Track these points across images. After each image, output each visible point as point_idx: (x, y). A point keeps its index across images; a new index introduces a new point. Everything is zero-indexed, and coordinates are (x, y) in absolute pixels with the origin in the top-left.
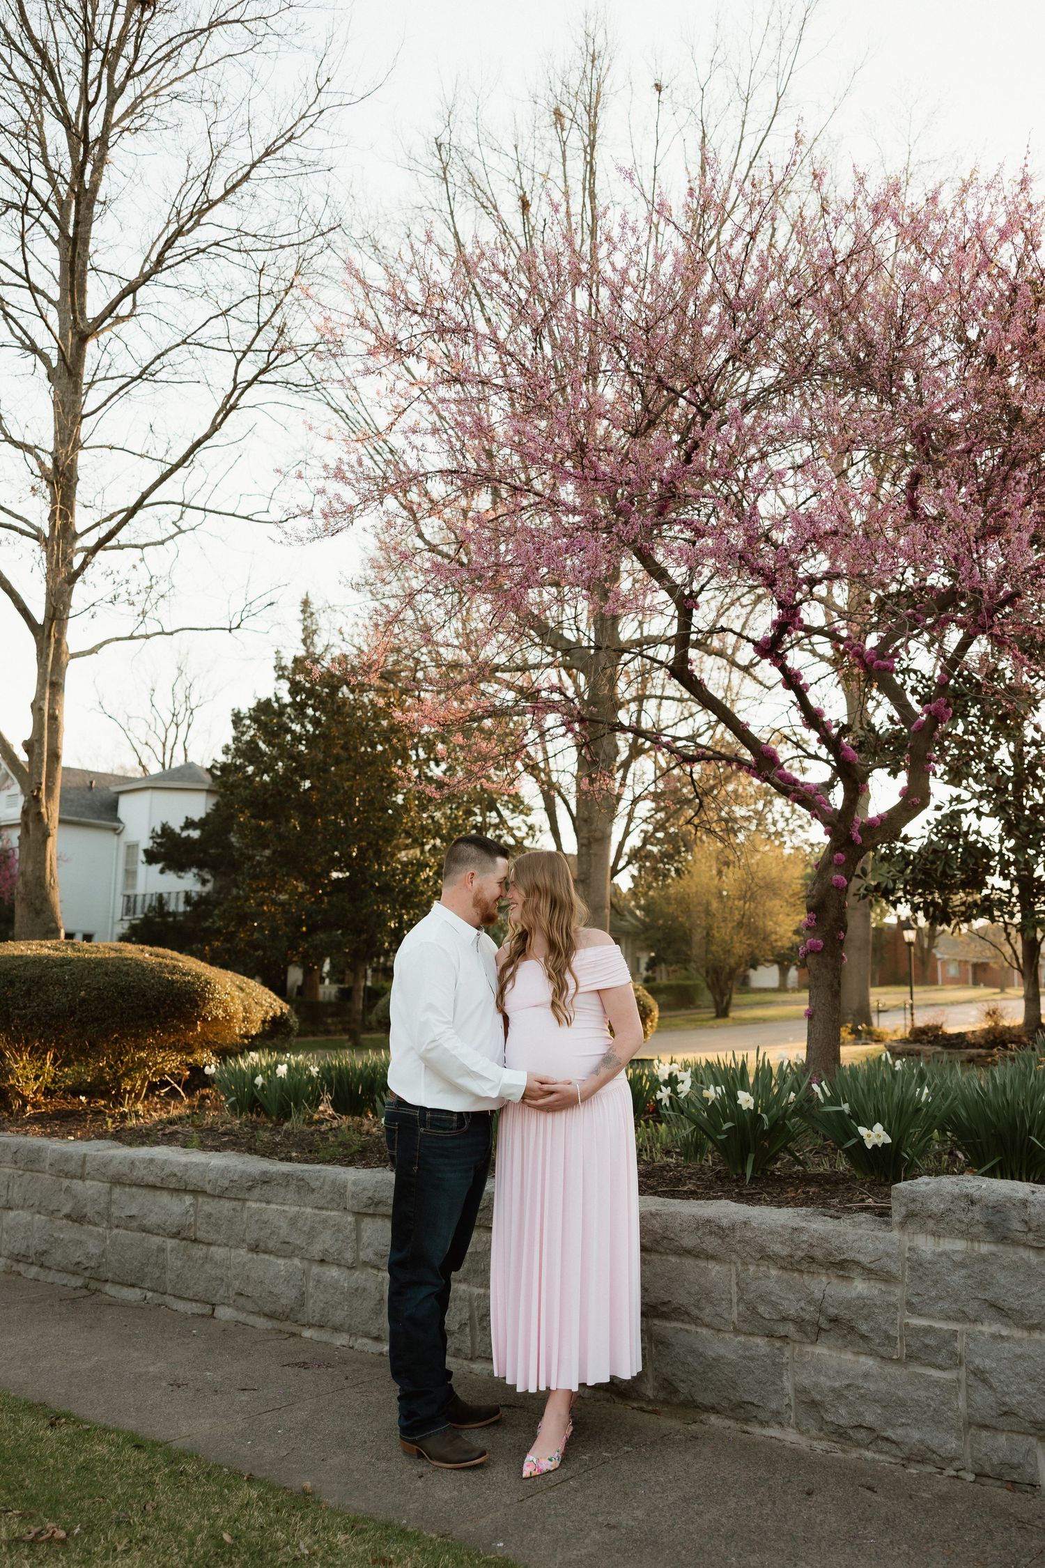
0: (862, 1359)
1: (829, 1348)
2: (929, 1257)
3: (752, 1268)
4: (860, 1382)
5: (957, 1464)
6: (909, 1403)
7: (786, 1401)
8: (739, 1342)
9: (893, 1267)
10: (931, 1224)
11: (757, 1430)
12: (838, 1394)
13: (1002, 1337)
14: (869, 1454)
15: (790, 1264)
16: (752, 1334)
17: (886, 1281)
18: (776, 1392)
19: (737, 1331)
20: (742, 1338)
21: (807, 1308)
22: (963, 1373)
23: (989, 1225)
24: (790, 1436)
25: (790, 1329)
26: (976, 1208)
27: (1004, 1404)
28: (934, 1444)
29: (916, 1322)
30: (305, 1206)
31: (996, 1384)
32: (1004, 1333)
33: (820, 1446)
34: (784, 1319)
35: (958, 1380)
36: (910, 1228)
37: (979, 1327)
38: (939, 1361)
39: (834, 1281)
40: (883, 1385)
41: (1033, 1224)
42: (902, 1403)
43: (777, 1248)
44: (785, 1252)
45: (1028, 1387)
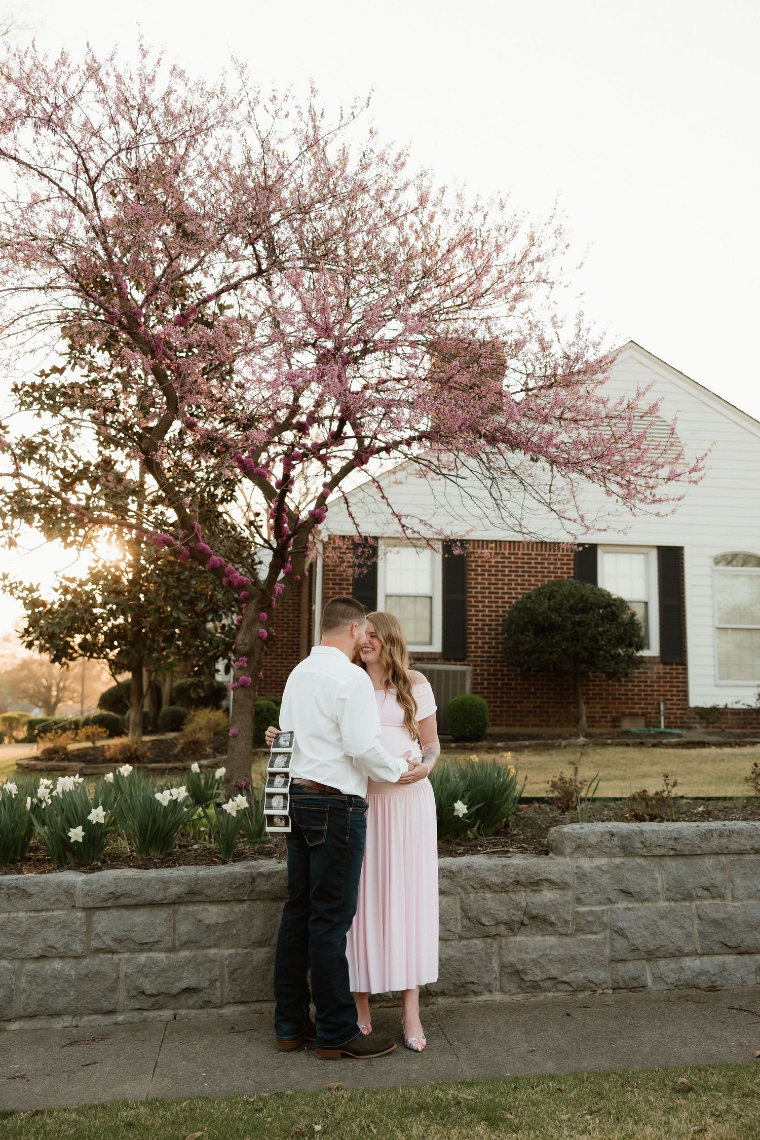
0: (547, 938)
1: (526, 936)
2: (589, 870)
3: (472, 896)
4: (548, 952)
5: (604, 986)
6: (578, 957)
7: (494, 976)
8: (463, 945)
9: (569, 879)
10: (589, 851)
11: (474, 999)
12: (535, 962)
13: (629, 908)
14: (550, 994)
15: (503, 888)
16: (472, 938)
17: (562, 889)
18: (487, 971)
19: (461, 938)
20: (464, 942)
21: (516, 913)
22: (607, 933)
23: (623, 848)
24: (498, 997)
25: (502, 929)
26: (615, 838)
27: (633, 945)
28: (592, 977)
29: (582, 909)
30: (17, 911)
31: (629, 935)
32: (630, 906)
33: (519, 997)
34: (498, 923)
35: (605, 938)
36: (576, 855)
37: (616, 906)
38: (595, 929)
39: (530, 894)
40: (561, 951)
41: (647, 844)
42: (573, 959)
43: (494, 879)
44: (498, 881)
45: (645, 933)
